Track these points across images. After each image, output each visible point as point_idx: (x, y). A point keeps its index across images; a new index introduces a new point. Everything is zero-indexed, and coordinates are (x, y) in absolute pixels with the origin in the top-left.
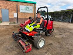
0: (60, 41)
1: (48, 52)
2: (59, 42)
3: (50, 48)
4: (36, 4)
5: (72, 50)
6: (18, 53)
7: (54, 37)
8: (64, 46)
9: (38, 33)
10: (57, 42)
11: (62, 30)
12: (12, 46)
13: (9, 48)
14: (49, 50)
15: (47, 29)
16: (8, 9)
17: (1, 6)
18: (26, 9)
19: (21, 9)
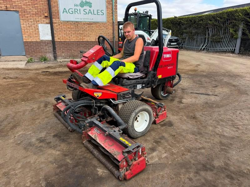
0: (198, 115)
1: (160, 148)
2: (194, 118)
3: (163, 137)
5: (233, 138)
6: (65, 155)
7: (181, 102)
8: (211, 128)
9: (130, 91)
10: (187, 117)
11: (207, 80)
12: (43, 135)
13: (34, 140)
14: (162, 141)
15: (160, 77)
16: (17, 10)
18: (82, 7)
19: (65, 9)
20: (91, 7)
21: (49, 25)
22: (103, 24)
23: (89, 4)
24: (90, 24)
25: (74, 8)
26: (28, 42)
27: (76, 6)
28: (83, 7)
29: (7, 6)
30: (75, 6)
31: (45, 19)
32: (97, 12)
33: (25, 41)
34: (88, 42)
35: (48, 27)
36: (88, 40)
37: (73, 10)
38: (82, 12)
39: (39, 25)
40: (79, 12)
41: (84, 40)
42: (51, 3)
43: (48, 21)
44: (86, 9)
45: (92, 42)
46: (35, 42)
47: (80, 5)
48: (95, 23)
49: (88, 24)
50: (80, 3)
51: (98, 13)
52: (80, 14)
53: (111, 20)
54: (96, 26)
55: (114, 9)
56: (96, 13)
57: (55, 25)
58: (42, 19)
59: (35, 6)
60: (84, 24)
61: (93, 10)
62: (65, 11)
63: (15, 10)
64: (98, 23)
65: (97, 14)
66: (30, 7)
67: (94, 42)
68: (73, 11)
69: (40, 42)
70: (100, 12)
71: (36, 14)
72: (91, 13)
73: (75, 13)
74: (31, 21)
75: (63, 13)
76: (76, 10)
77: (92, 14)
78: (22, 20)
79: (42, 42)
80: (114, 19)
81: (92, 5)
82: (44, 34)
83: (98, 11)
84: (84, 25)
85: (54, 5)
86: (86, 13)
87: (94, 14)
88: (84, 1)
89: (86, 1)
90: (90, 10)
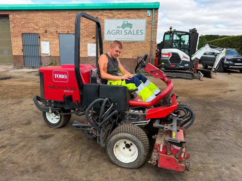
4: (157, 9)
17: (58, 26)
19: (109, 30)
20: (131, 28)
21: (95, 44)
22: (142, 43)
23: (130, 25)
24: (129, 43)
25: (116, 29)
27: (119, 28)
28: (124, 28)
29: (69, 30)
30: (117, 27)
31: (93, 40)
32: (137, 32)
34: (126, 59)
35: (94, 46)
36: (126, 58)
37: (116, 32)
38: (123, 33)
39: (88, 44)
41: (122, 57)
43: (95, 41)
44: (126, 30)
45: (130, 59)
46: (84, 57)
47: (122, 26)
48: (133, 42)
49: (127, 43)
50: (122, 25)
52: (121, 34)
53: (149, 39)
54: (134, 44)
55: (153, 29)
56: (135, 33)
58: (91, 40)
59: (87, 29)
61: (133, 31)
62: (109, 32)
63: (73, 33)
64: (137, 42)
66: (83, 30)
69: (87, 58)
70: (140, 32)
71: (87, 36)
72: (131, 33)
73: (117, 34)
74: (83, 41)
75: (107, 34)
76: (118, 31)
79: (89, 57)
80: (152, 38)
81: (133, 26)
82: (91, 52)
83: (138, 31)
84: (124, 44)
86: (126, 33)
87: (133, 34)
88: (126, 23)
89: (127, 23)
90: (130, 30)
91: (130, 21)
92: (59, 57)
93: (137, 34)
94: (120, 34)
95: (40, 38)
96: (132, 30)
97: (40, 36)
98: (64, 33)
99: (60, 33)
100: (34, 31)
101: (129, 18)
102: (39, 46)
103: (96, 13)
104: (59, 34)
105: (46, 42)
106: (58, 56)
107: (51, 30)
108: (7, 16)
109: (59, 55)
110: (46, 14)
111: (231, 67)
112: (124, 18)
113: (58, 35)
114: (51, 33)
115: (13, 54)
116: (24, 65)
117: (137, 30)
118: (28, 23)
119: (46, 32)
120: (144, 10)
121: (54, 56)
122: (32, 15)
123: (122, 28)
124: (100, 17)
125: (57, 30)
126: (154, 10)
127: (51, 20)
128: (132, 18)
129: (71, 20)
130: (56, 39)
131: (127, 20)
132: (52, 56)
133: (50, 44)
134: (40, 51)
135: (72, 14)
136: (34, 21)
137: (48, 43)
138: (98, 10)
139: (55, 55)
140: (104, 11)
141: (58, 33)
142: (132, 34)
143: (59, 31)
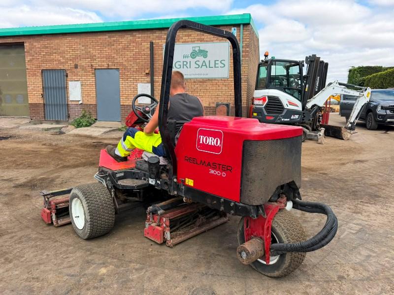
4: (247, 25)
16: (118, 67)
17: (94, 58)
18: (193, 58)
20: (205, 56)
21: (149, 85)
22: (224, 80)
23: (204, 53)
24: (204, 81)
25: (182, 60)
26: (125, 105)
27: (186, 57)
28: (195, 58)
29: (110, 63)
31: (146, 77)
32: (215, 64)
33: (122, 104)
35: (148, 87)
38: (193, 65)
39: (139, 84)
40: (188, 65)
42: (155, 56)
43: (149, 79)
44: (199, 61)
47: (191, 55)
48: (209, 80)
49: (201, 82)
50: (191, 53)
51: (217, 66)
52: (190, 67)
54: (211, 84)
55: (241, 57)
56: (212, 65)
57: (157, 84)
58: (143, 77)
59: (137, 61)
60: (194, 82)
63: (115, 67)
64: (215, 79)
65: (214, 66)
66: (132, 63)
67: (207, 107)
68: (180, 65)
70: (219, 63)
71: (137, 71)
72: (206, 65)
73: (183, 68)
74: (131, 79)
76: (185, 63)
77: (207, 67)
78: (122, 79)
79: (140, 105)
81: (208, 54)
83: (217, 62)
84: (195, 84)
85: (158, 58)
86: (198, 66)
87: (210, 67)
88: (197, 49)
89: (199, 50)
90: (204, 61)
91: (203, 46)
92: (96, 105)
93: (215, 67)
94: (187, 67)
95: (67, 76)
96: (207, 60)
97: (67, 74)
98: (102, 68)
99: (97, 68)
100: (60, 66)
101: (202, 40)
102: (65, 88)
103: (151, 35)
104: (95, 69)
105: (76, 82)
106: (94, 105)
107: (83, 64)
108: (21, 45)
109: (95, 103)
110: (77, 40)
111: (388, 120)
112: (194, 42)
113: (93, 72)
114: (84, 69)
115: (29, 102)
116: (45, 119)
117: (215, 61)
118: (51, 54)
119: (76, 67)
120: (225, 27)
121: (87, 105)
122: (56, 42)
123: (191, 57)
124: (157, 41)
125: (92, 64)
126: (242, 26)
127: (83, 48)
128: (207, 41)
129: (112, 47)
130: (90, 77)
131: (198, 45)
132: (84, 105)
133: (82, 85)
134: (68, 97)
135: (115, 39)
136: (59, 51)
137: (79, 84)
138: (154, 31)
139: (90, 103)
140: (163, 32)
141: (93, 68)
142: (208, 66)
143: (96, 64)
